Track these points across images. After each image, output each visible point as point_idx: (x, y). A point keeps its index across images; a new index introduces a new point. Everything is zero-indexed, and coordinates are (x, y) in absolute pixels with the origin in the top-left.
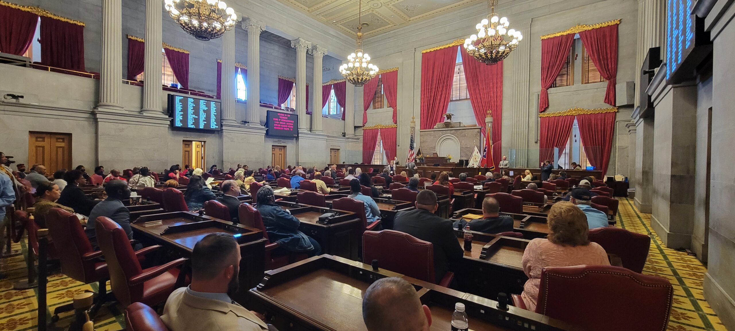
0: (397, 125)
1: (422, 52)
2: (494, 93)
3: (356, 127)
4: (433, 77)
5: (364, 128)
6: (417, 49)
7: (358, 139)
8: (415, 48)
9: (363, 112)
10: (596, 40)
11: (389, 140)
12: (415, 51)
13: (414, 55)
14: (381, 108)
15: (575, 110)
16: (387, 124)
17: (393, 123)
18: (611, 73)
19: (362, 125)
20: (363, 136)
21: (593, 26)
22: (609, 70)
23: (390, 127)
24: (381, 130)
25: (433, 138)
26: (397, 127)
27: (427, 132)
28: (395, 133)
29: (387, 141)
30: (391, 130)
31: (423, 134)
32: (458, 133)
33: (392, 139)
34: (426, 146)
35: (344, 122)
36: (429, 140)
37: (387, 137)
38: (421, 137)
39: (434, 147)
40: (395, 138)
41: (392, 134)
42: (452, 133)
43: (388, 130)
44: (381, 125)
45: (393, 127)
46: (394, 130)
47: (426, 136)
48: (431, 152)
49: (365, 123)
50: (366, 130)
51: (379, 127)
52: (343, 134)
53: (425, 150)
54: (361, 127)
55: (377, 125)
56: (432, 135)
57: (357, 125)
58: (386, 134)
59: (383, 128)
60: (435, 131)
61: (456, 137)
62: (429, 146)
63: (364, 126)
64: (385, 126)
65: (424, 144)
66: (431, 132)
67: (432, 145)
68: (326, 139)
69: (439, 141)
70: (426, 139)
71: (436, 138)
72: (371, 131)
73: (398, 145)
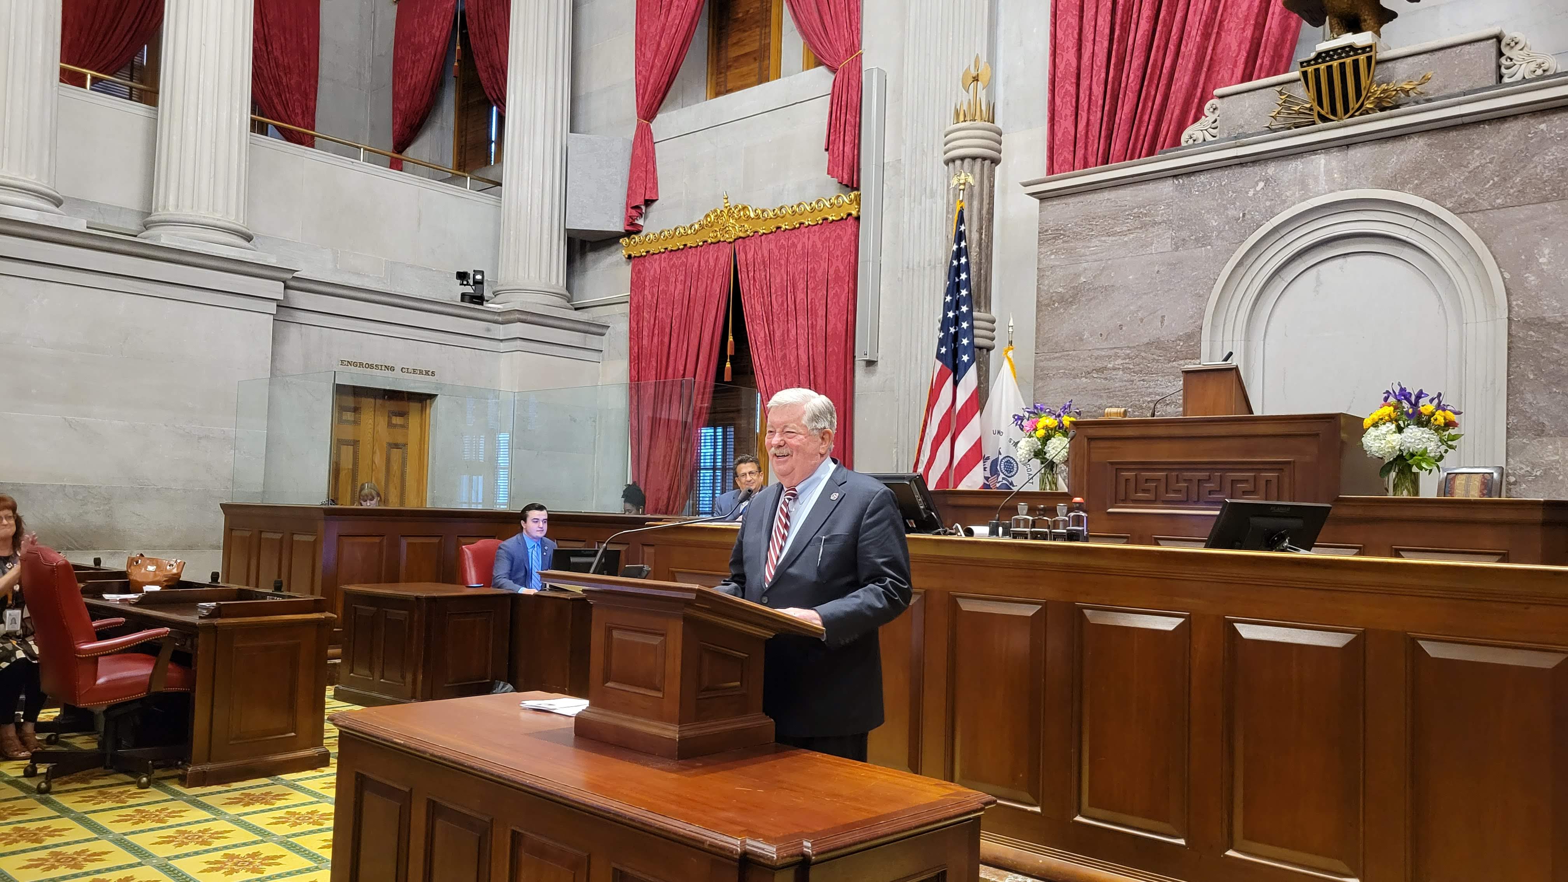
0: (858, 200)
3: (576, 243)
5: (638, 244)
7: (599, 329)
9: (630, 126)
14: (765, 76)
16: (790, 200)
17: (833, 185)
19: (617, 225)
23: (807, 223)
24: (745, 247)
25: (1169, 244)
26: (859, 211)
27: (1106, 195)
28: (842, 268)
29: (786, 335)
30: (819, 245)
31: (1073, 214)
32: (1471, 167)
33: (821, 312)
34: (1101, 335)
35: (492, 203)
36: (1131, 277)
37: (785, 297)
38: (1049, 253)
39: (1178, 342)
40: (841, 304)
41: (820, 273)
42: (1401, 169)
43: (794, 245)
44: (742, 213)
45: (831, 218)
46: (835, 240)
47: (1103, 239)
48: (1149, 387)
49: (643, 207)
50: (645, 256)
51: (731, 228)
52: (468, 284)
53: (1082, 377)
54: (618, 242)
55: (715, 211)
56: (1160, 223)
57: (588, 221)
58: (778, 280)
59: (761, 236)
60: (1193, 173)
61: (1448, 209)
62: (1124, 328)
63: (632, 230)
64: (771, 214)
65: (1083, 316)
66: (1151, 186)
67: (1163, 317)
68: (275, 304)
69: (1242, 270)
70: (1104, 267)
71: (1209, 247)
72: (678, 262)
73: (864, 363)
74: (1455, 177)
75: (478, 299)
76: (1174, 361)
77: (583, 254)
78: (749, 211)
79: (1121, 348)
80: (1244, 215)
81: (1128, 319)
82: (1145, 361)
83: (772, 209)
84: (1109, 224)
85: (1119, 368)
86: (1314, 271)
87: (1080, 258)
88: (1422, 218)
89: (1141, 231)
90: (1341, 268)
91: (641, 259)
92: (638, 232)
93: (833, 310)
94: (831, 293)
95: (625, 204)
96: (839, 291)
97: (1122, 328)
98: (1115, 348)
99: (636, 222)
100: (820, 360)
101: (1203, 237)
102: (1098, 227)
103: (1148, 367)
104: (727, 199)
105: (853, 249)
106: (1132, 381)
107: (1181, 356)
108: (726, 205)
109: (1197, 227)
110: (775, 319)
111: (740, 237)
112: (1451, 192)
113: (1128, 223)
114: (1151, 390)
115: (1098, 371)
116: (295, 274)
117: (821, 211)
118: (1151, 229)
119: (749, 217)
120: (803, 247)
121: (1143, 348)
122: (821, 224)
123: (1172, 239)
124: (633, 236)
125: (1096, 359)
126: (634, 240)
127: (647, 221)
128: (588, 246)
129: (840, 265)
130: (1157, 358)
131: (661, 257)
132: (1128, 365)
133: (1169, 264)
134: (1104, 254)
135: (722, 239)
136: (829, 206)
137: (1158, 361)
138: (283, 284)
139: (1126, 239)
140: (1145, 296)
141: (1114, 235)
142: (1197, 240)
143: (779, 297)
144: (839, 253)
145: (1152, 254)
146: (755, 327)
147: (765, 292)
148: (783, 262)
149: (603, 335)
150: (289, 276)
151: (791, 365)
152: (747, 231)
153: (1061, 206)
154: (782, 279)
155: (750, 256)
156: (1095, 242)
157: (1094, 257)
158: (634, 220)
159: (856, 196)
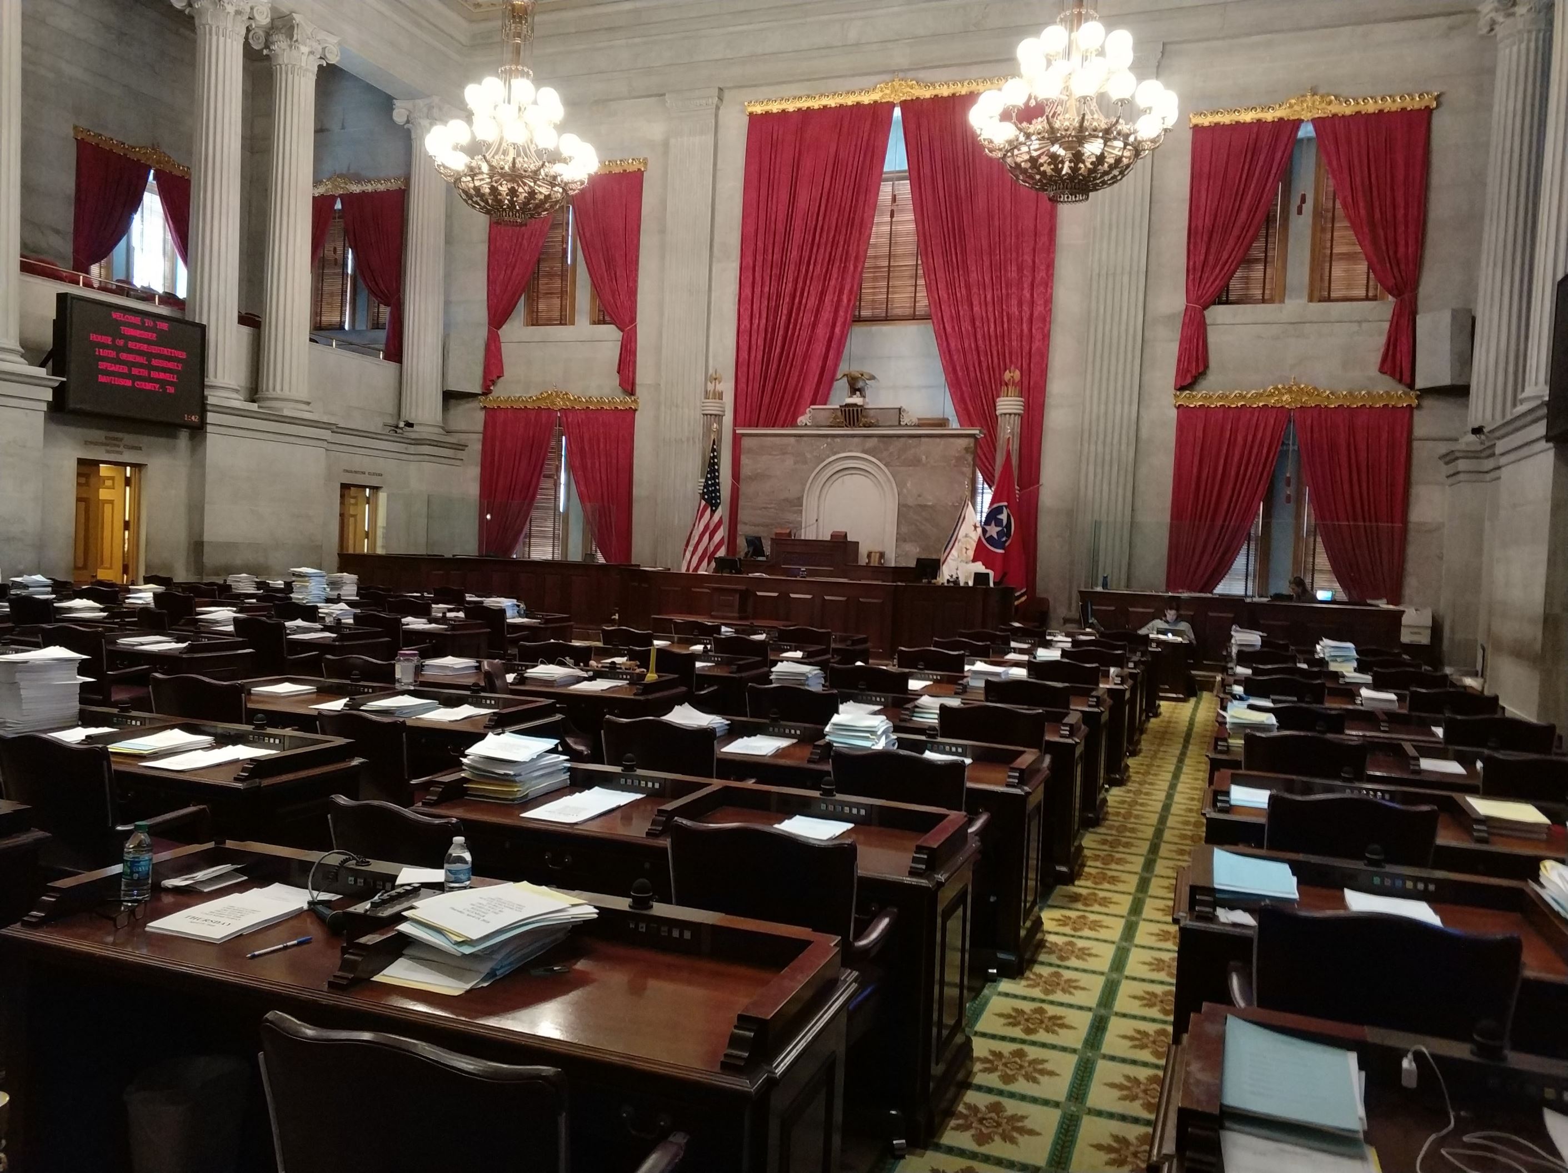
0: (635, 401)
1: (750, 109)
2: (1020, 304)
3: (450, 397)
4: (789, 218)
5: (491, 401)
6: (727, 95)
7: (460, 447)
8: (721, 89)
9: (483, 333)
10: (1364, 152)
11: (603, 460)
12: (721, 99)
13: (716, 116)
14: (562, 321)
15: (1290, 391)
16: (594, 393)
17: (619, 390)
18: (1404, 274)
19: (478, 390)
20: (481, 436)
21: (1358, 103)
22: (1398, 265)
23: (606, 409)
24: (566, 413)
25: (792, 462)
26: (635, 407)
27: (769, 439)
28: (626, 435)
29: (593, 466)
30: (612, 421)
31: (755, 445)
32: (891, 452)
33: (614, 455)
34: (766, 494)
35: (397, 367)
36: (778, 473)
37: (592, 445)
38: (744, 458)
39: (796, 500)
40: (626, 453)
41: (613, 436)
42: (870, 448)
43: (597, 418)
44: (564, 396)
45: (619, 408)
46: (622, 419)
47: (767, 456)
49: (495, 380)
50: (494, 409)
51: (557, 403)
53: (758, 510)
54: (476, 398)
55: (547, 392)
56: (789, 453)
57: (457, 386)
58: (588, 435)
59: (576, 410)
61: (884, 464)
62: (775, 492)
63: (486, 392)
64: (584, 400)
65: (759, 486)
66: (786, 438)
67: (789, 490)
68: (326, 443)
69: (819, 475)
70: (767, 468)
71: (806, 466)
72: (520, 417)
74: (885, 454)
76: (793, 507)
77: (452, 403)
78: (569, 395)
80: (820, 454)
81: (777, 489)
82: (782, 506)
83: (584, 397)
84: (772, 451)
85: (773, 508)
86: (841, 479)
87: (758, 462)
88: (876, 466)
89: (782, 455)
90: (850, 479)
91: (490, 411)
92: (491, 394)
93: (622, 456)
94: (619, 447)
95: (481, 377)
96: (625, 446)
98: (772, 500)
99: (489, 387)
100: (614, 481)
101: (805, 461)
102: (767, 452)
103: (784, 508)
104: (556, 387)
105: (631, 426)
106: (777, 513)
107: (797, 505)
108: (553, 388)
109: (803, 456)
110: (586, 456)
111: (563, 408)
112: (882, 458)
113: (778, 451)
114: (784, 518)
115: (764, 508)
117: (614, 403)
118: (786, 455)
119: (569, 399)
120: (603, 422)
121: (782, 500)
122: (614, 410)
124: (486, 396)
125: (763, 503)
126: (487, 399)
127: (497, 388)
128: (457, 398)
129: (624, 431)
130: (787, 505)
131: (505, 412)
132: (776, 507)
133: (792, 470)
134: (768, 462)
135: (551, 408)
136: (618, 401)
138: (329, 431)
139: (776, 457)
140: (784, 481)
141: (771, 455)
142: (802, 462)
143: (588, 444)
144: (623, 427)
145: (786, 465)
147: (580, 441)
148: (590, 426)
149: (462, 450)
150: (334, 427)
151: (596, 482)
152: (568, 406)
153: (749, 441)
155: (570, 419)
156: (763, 457)
157: (763, 463)
159: (634, 398)
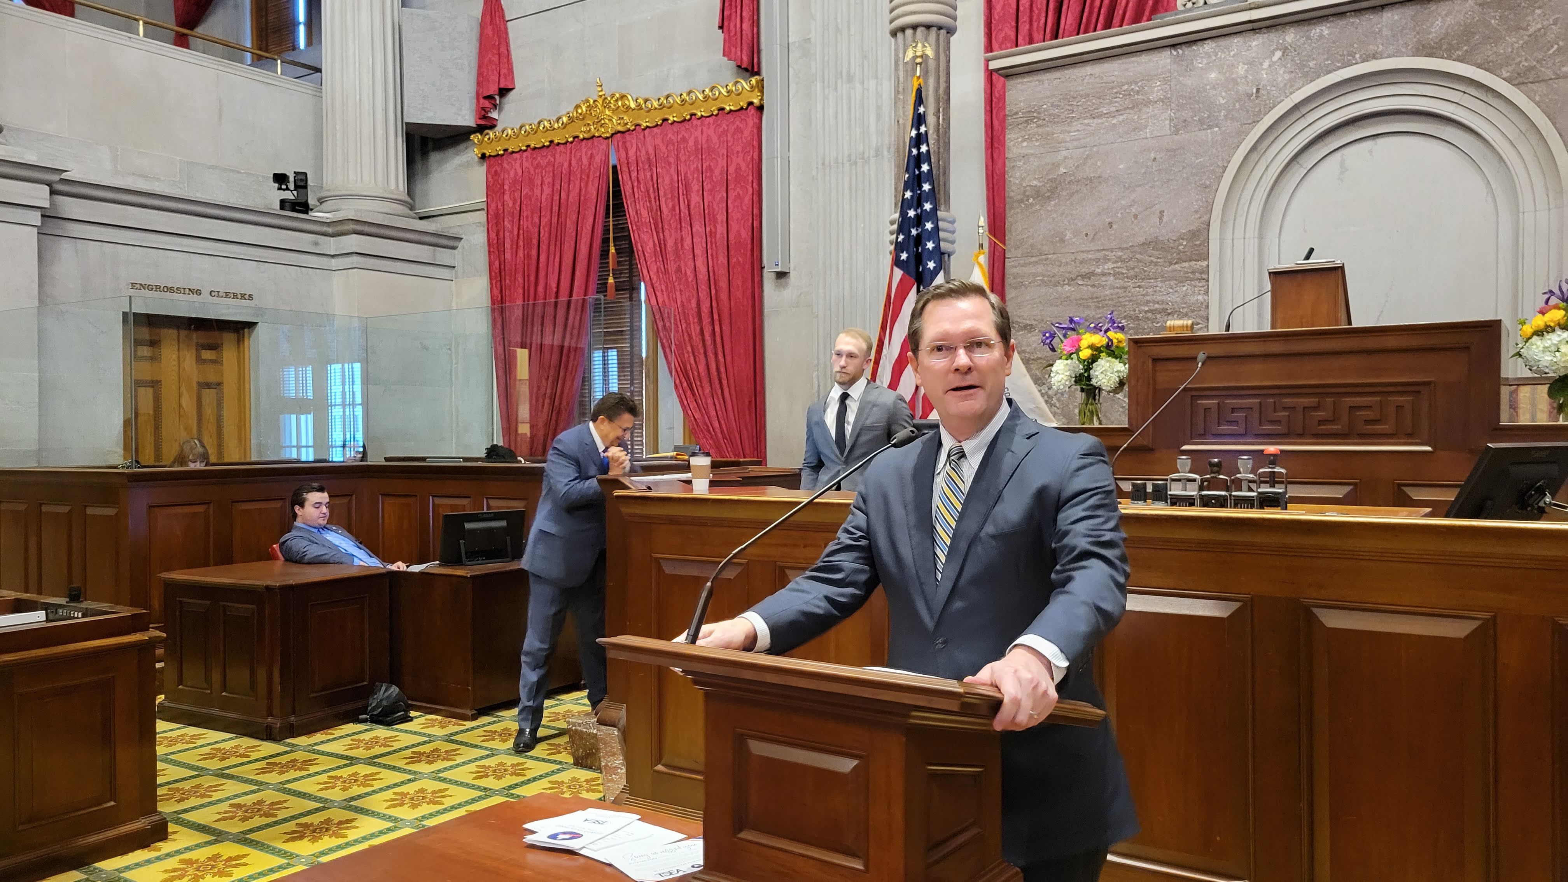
0: (760, 86)
5: (493, 141)
16: (677, 88)
17: (728, 69)
19: (466, 118)
20: (482, 216)
23: (699, 114)
24: (624, 143)
25: (1168, 126)
26: (762, 99)
27: (1089, 69)
28: (743, 166)
29: (680, 245)
30: (715, 139)
31: (1048, 93)
32: (1531, 30)
33: (721, 217)
34: (1087, 235)
35: (310, 92)
36: (1121, 167)
37: (676, 200)
38: (1020, 140)
39: (1181, 241)
40: (745, 208)
41: (717, 172)
42: (1447, 34)
43: (684, 140)
44: (620, 103)
45: (728, 108)
46: (734, 134)
47: (1086, 121)
48: (1147, 294)
49: (497, 97)
50: (502, 155)
51: (607, 121)
52: (287, 189)
53: (1064, 285)
54: (468, 139)
55: (588, 101)
56: (1156, 102)
57: (431, 114)
58: (667, 181)
59: (644, 130)
60: (1195, 41)
61: (1505, 79)
62: (1114, 226)
63: (485, 125)
64: (656, 104)
65: (1063, 214)
66: (1144, 58)
67: (1162, 212)
68: (38, 214)
69: (1255, 156)
70: (1088, 156)
71: (1216, 129)
72: (543, 162)
73: (773, 275)
74: (1513, 41)
75: (301, 206)
76: (1176, 263)
77: (425, 154)
78: (628, 100)
79: (1112, 250)
80: (1258, 90)
81: (1119, 215)
82: (1140, 264)
83: (657, 98)
84: (1094, 104)
85: (1110, 274)
86: (1337, 156)
87: (1059, 145)
88: (1472, 91)
89: (1131, 112)
90: (1370, 152)
91: (497, 158)
92: (492, 127)
93: (735, 215)
94: (732, 195)
95: (474, 94)
96: (741, 193)
97: (1111, 227)
98: (1104, 250)
99: (490, 115)
100: (722, 272)
101: (1209, 117)
102: (1080, 108)
103: (1145, 271)
104: (601, 86)
105: (755, 143)
106: (1126, 288)
107: (1184, 258)
108: (601, 93)
109: (1201, 106)
110: (666, 226)
111: (619, 132)
112: (1507, 60)
113: (1116, 102)
114: (1148, 298)
115: (1083, 277)
116: (64, 176)
117: (716, 99)
118: (1145, 109)
119: (629, 108)
120: (696, 142)
121: (1137, 249)
122: (717, 115)
123: (1171, 120)
124: (487, 131)
125: (1081, 263)
126: (487, 137)
127: (502, 114)
128: (430, 145)
129: (741, 162)
130: (1155, 260)
131: (521, 157)
132: (1120, 270)
133: (1168, 150)
134: (1088, 140)
135: (597, 134)
136: (726, 94)
137: (1156, 264)
138: (48, 188)
139: (1114, 121)
140: (1140, 189)
141: (1100, 116)
142: (1201, 121)
143: (669, 201)
144: (739, 149)
145: (1147, 138)
146: (642, 236)
147: (652, 196)
148: (671, 160)
149: (454, 248)
150: (55, 177)
151: (687, 279)
152: (627, 124)
153: (1033, 84)
154: (672, 180)
155: (632, 153)
156: (1076, 125)
157: (1075, 143)
158: (487, 113)
159: (757, 82)
